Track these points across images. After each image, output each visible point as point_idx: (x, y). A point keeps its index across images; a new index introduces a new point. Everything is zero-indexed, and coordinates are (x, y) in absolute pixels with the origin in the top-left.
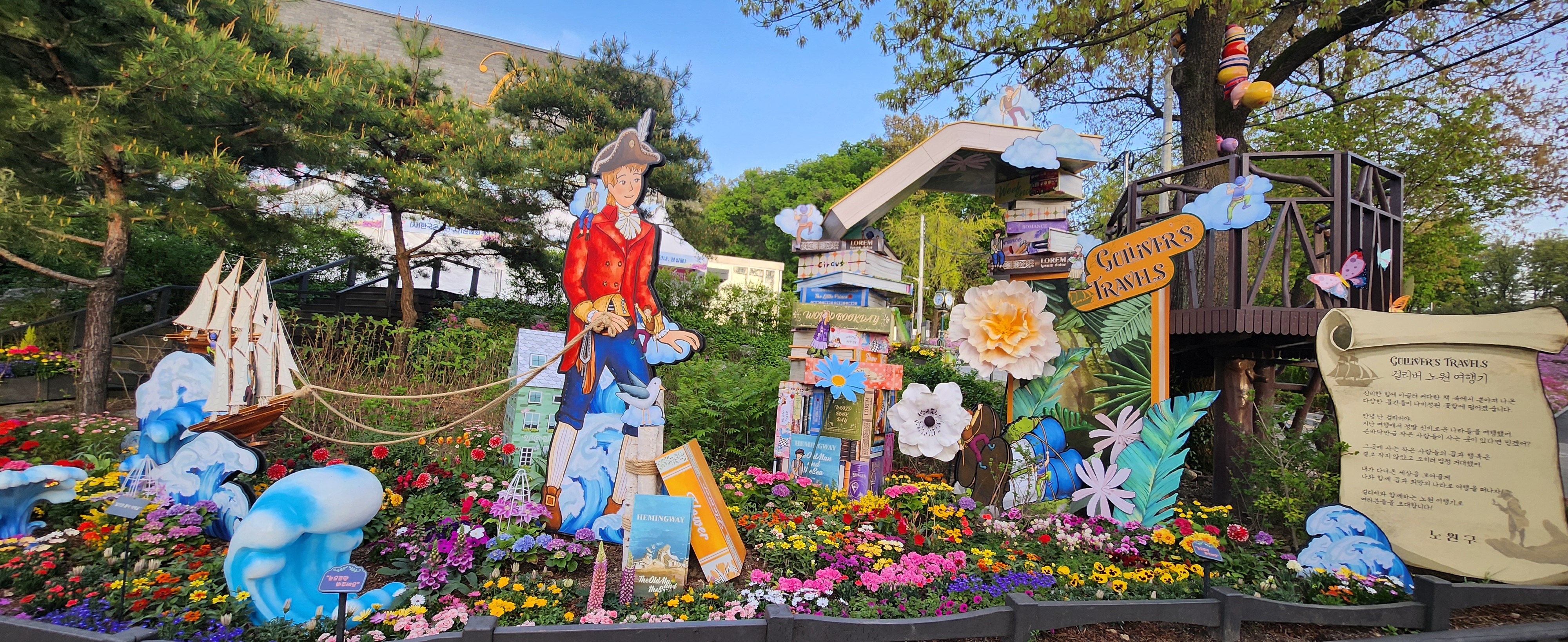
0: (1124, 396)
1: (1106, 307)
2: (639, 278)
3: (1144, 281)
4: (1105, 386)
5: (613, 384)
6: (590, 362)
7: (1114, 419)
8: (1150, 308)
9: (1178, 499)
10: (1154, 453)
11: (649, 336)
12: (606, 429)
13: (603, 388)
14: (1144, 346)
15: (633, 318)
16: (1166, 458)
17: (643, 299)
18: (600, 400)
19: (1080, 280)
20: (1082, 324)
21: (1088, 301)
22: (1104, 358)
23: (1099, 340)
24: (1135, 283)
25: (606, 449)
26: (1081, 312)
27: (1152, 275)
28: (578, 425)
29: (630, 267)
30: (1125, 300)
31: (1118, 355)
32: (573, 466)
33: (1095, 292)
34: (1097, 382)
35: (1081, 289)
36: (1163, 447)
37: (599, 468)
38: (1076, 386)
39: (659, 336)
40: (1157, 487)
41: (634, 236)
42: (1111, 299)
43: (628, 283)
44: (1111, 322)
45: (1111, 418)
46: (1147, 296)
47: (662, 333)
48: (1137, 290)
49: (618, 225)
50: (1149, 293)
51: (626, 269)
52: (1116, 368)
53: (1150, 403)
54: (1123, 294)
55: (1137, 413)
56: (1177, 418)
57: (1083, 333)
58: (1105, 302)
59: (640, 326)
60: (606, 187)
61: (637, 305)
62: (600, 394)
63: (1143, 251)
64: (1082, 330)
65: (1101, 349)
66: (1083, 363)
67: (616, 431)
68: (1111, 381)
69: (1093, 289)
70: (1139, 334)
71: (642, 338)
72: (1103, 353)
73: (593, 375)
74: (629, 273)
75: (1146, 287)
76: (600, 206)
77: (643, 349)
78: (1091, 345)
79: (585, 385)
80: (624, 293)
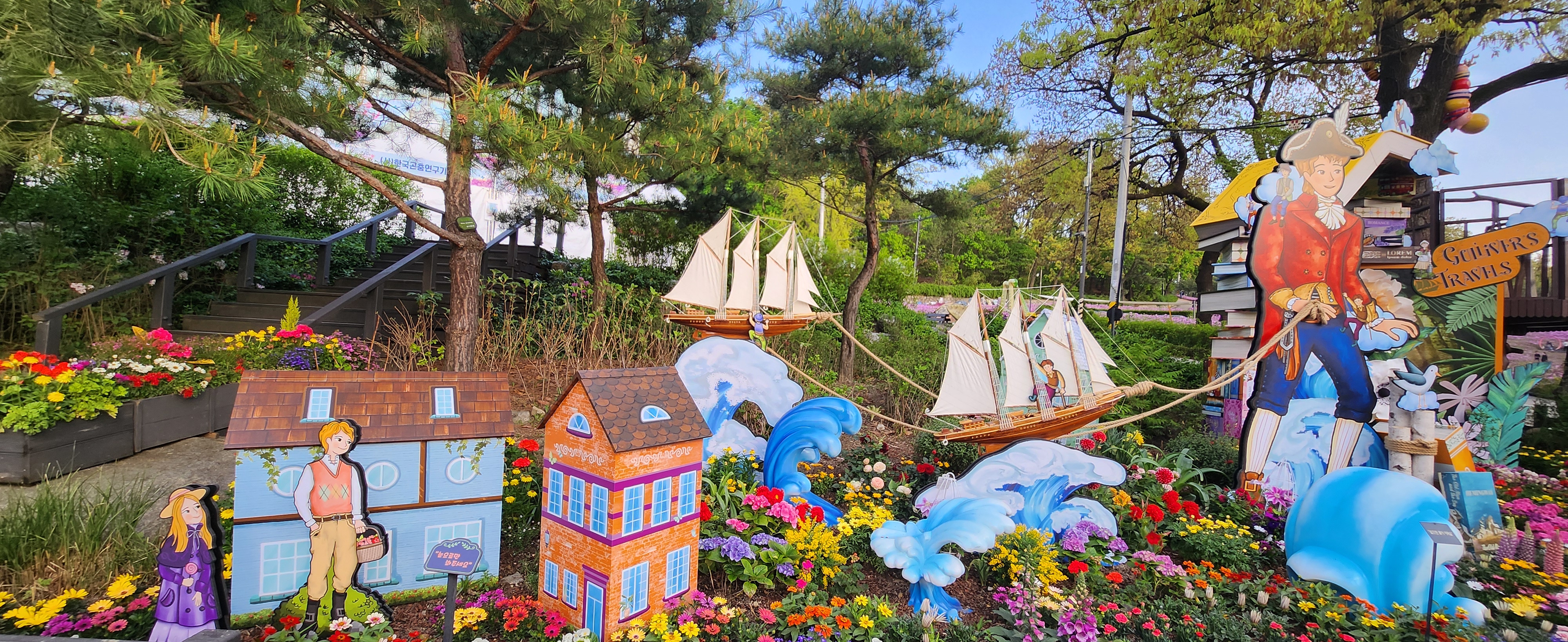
0: (1469, 366)
1: (1453, 295)
2: (1346, 269)
3: (1491, 275)
4: (1451, 359)
5: (1321, 370)
6: (1292, 349)
7: (1459, 385)
8: (1495, 296)
9: (1521, 445)
10: (1501, 411)
11: (1360, 325)
12: (1315, 414)
13: (1309, 374)
14: (1488, 326)
15: (1341, 307)
16: (1511, 415)
17: (1352, 288)
18: (1306, 386)
19: (1426, 271)
20: (1427, 307)
21: (1435, 289)
22: (1449, 336)
23: (1445, 321)
24: (1482, 275)
25: (1316, 433)
26: (1425, 297)
27: (1499, 270)
28: (1281, 410)
29: (1335, 257)
30: (1471, 290)
31: (1463, 333)
32: (1277, 451)
33: (1442, 281)
34: (1441, 355)
35: (1428, 278)
36: (1508, 406)
37: (1308, 451)
38: (1420, 358)
39: (1373, 324)
40: (1505, 437)
41: (1338, 227)
42: (1458, 288)
43: (1334, 272)
44: (1456, 307)
45: (1455, 384)
46: (1492, 287)
47: (1376, 322)
48: (1484, 281)
49: (1318, 214)
50: (1494, 284)
51: (1331, 259)
52: (1460, 344)
53: (1493, 372)
54: (1469, 284)
55: (1482, 379)
56: (1518, 383)
57: (1428, 315)
58: (1451, 290)
59: (1350, 315)
60: (1301, 174)
61: (1345, 295)
62: (1307, 380)
63: (1490, 250)
64: (1427, 313)
65: (1446, 329)
66: (1428, 340)
67: (1328, 415)
68: (1456, 355)
69: (1440, 279)
70: (1485, 317)
71: (1353, 326)
72: (1448, 332)
73: (1297, 362)
74: (1335, 263)
75: (1492, 279)
76: (1296, 193)
77: (1355, 336)
78: (1436, 325)
79: (1288, 371)
80: (1330, 282)
